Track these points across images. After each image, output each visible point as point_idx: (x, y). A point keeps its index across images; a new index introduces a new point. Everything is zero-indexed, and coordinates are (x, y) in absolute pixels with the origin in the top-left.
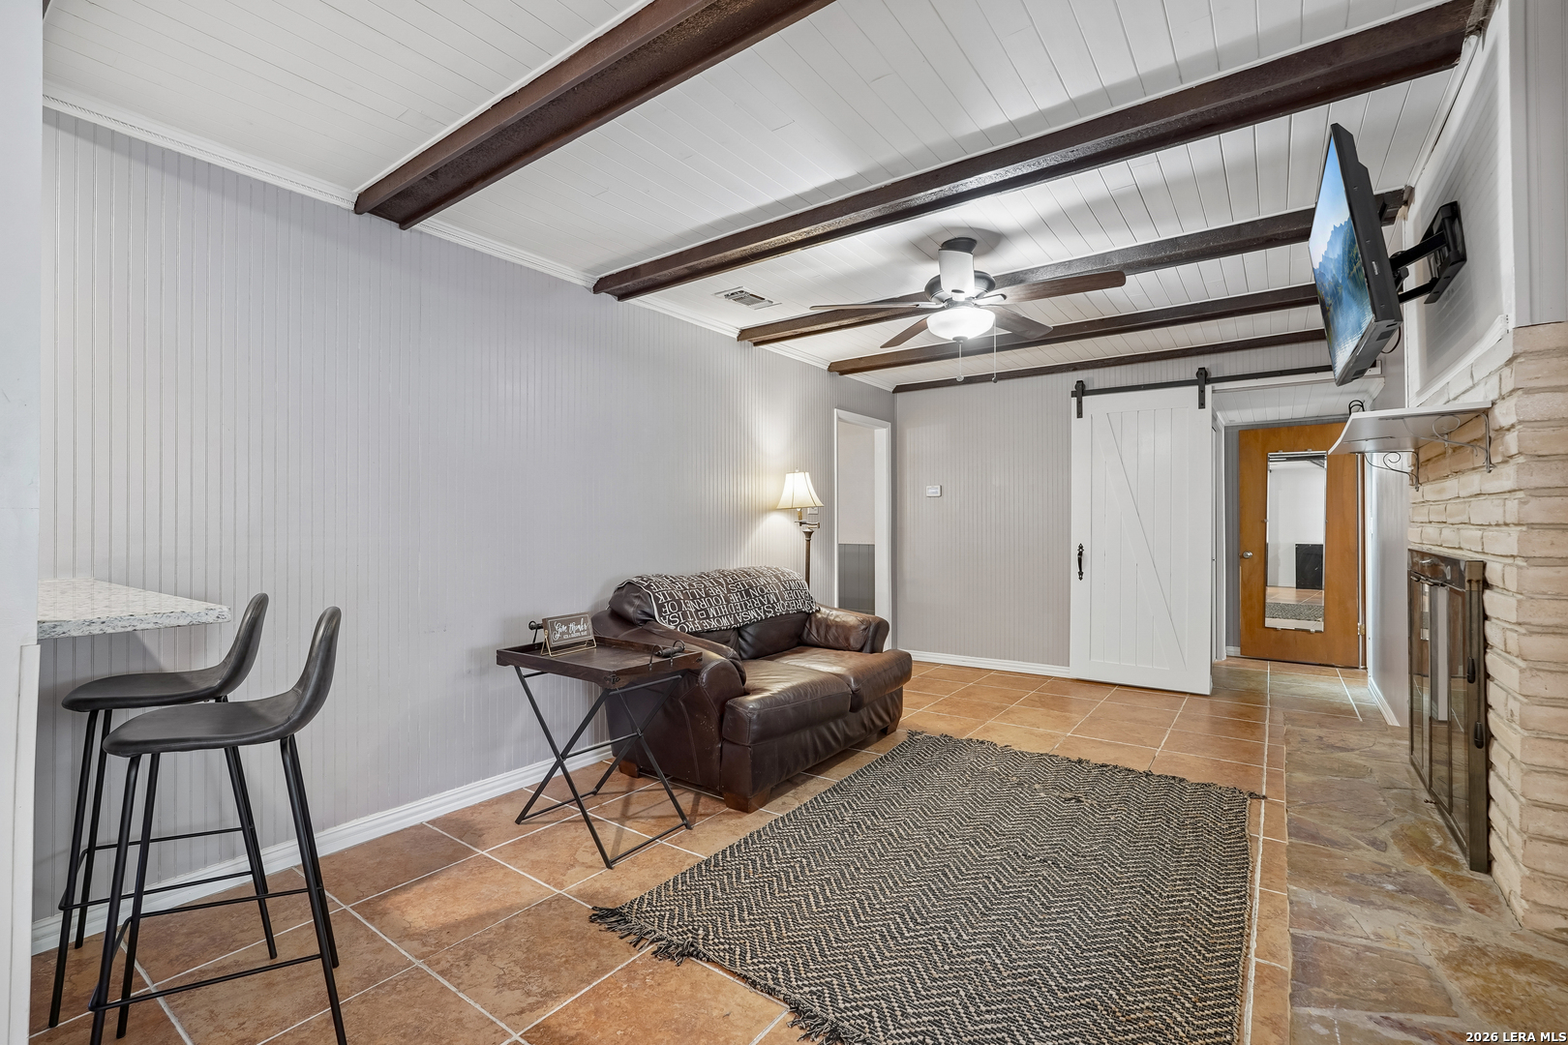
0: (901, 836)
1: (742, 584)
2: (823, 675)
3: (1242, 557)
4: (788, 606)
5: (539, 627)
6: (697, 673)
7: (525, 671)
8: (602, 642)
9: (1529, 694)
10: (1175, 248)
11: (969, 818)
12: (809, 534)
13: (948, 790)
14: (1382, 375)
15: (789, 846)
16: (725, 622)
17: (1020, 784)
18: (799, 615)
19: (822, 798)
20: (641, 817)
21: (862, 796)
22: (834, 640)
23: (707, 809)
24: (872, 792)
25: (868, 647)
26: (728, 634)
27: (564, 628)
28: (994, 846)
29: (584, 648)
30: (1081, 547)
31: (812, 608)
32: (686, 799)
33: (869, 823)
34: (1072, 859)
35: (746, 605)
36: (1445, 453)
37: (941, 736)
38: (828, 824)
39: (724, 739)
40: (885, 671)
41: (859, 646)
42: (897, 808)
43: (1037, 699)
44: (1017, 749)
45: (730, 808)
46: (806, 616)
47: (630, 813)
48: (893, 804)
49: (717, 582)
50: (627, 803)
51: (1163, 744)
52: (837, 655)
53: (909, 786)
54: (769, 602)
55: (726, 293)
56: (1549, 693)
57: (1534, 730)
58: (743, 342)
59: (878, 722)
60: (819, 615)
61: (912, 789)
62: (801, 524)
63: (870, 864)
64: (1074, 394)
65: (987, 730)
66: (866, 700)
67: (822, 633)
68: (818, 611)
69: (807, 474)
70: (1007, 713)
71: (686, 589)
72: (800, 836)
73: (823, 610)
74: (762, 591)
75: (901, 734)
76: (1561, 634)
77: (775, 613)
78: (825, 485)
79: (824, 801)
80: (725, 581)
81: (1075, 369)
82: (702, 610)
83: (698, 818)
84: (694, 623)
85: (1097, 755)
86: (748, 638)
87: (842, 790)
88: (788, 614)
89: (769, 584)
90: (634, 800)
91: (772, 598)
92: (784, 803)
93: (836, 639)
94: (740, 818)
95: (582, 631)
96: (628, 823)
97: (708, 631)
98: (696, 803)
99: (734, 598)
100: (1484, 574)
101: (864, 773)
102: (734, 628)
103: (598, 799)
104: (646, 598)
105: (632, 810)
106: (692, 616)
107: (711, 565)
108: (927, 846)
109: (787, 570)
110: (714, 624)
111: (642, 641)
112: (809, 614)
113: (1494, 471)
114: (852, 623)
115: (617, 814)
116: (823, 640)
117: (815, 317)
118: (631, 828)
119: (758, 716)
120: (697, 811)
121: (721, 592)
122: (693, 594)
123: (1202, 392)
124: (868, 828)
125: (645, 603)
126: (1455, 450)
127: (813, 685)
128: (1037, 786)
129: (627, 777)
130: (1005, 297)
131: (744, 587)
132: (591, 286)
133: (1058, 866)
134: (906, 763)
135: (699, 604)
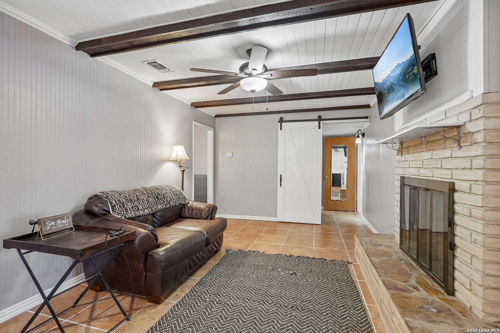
0: (232, 305)
1: (155, 193)
2: (193, 233)
3: (325, 178)
4: (176, 202)
5: (36, 223)
6: (133, 241)
7: (23, 251)
8: (78, 228)
9: (486, 233)
10: (328, 66)
11: (258, 290)
12: (183, 171)
13: (247, 277)
14: (370, 121)
15: (182, 321)
16: (147, 211)
17: (273, 269)
18: (180, 205)
19: (194, 289)
20: (101, 318)
21: (212, 285)
22: (196, 215)
23: (138, 305)
24: (216, 282)
25: (209, 218)
26: (148, 216)
27: (53, 223)
28: (272, 303)
29: (67, 232)
30: (281, 175)
31: (185, 202)
32: (125, 301)
33: (217, 300)
34: (302, 304)
35: (156, 203)
36: (423, 143)
37: (238, 250)
38: (199, 304)
39: (147, 271)
40: (218, 227)
41: (206, 217)
42: (228, 290)
43: (268, 231)
44: (268, 253)
45: (150, 302)
46: (183, 205)
47: (94, 316)
48: (226, 288)
49: (143, 193)
50: (93, 310)
51: (314, 245)
52: (197, 221)
53: (231, 277)
54: (167, 201)
55: (148, 62)
56: (492, 233)
57: (487, 247)
58: (155, 88)
59: (214, 248)
60: (189, 205)
61: (232, 278)
62: (180, 167)
63: (222, 324)
64: (279, 122)
65: (254, 246)
66: (211, 241)
67: (190, 212)
68: (188, 203)
69: (183, 146)
70: (260, 238)
71: (127, 197)
72: (187, 314)
73: (190, 202)
74: (164, 196)
75: (223, 251)
76: (496, 210)
77: (170, 205)
78: (189, 151)
79: (195, 291)
80: (147, 192)
81: (280, 113)
82: (135, 206)
83: (133, 312)
84: (131, 213)
85: (296, 253)
86: (158, 217)
87: (203, 283)
88: (175, 205)
89: (167, 193)
90: (97, 307)
91: (169, 198)
92: (177, 295)
93: (196, 214)
94: (155, 308)
95: (67, 223)
96: (93, 323)
97: (138, 216)
98: (132, 302)
99: (150, 199)
100: (454, 187)
101: (211, 272)
102: (151, 214)
103: (75, 310)
104: (105, 203)
105: (96, 313)
106: (130, 210)
107: (139, 185)
108: (245, 308)
109: (175, 186)
110: (141, 213)
111: (102, 226)
112: (184, 205)
113: (462, 149)
114: (203, 208)
115: (86, 318)
116: (190, 215)
117: (188, 80)
118: (94, 326)
119: (165, 258)
120: (133, 307)
121: (145, 197)
122: (130, 199)
123: (319, 123)
124: (217, 303)
125: (105, 205)
126: (427, 142)
127: (190, 238)
128: (279, 269)
129: (94, 292)
130: (272, 75)
131: (156, 194)
132: (75, 46)
133: (298, 309)
134: (228, 265)
135: (134, 204)
